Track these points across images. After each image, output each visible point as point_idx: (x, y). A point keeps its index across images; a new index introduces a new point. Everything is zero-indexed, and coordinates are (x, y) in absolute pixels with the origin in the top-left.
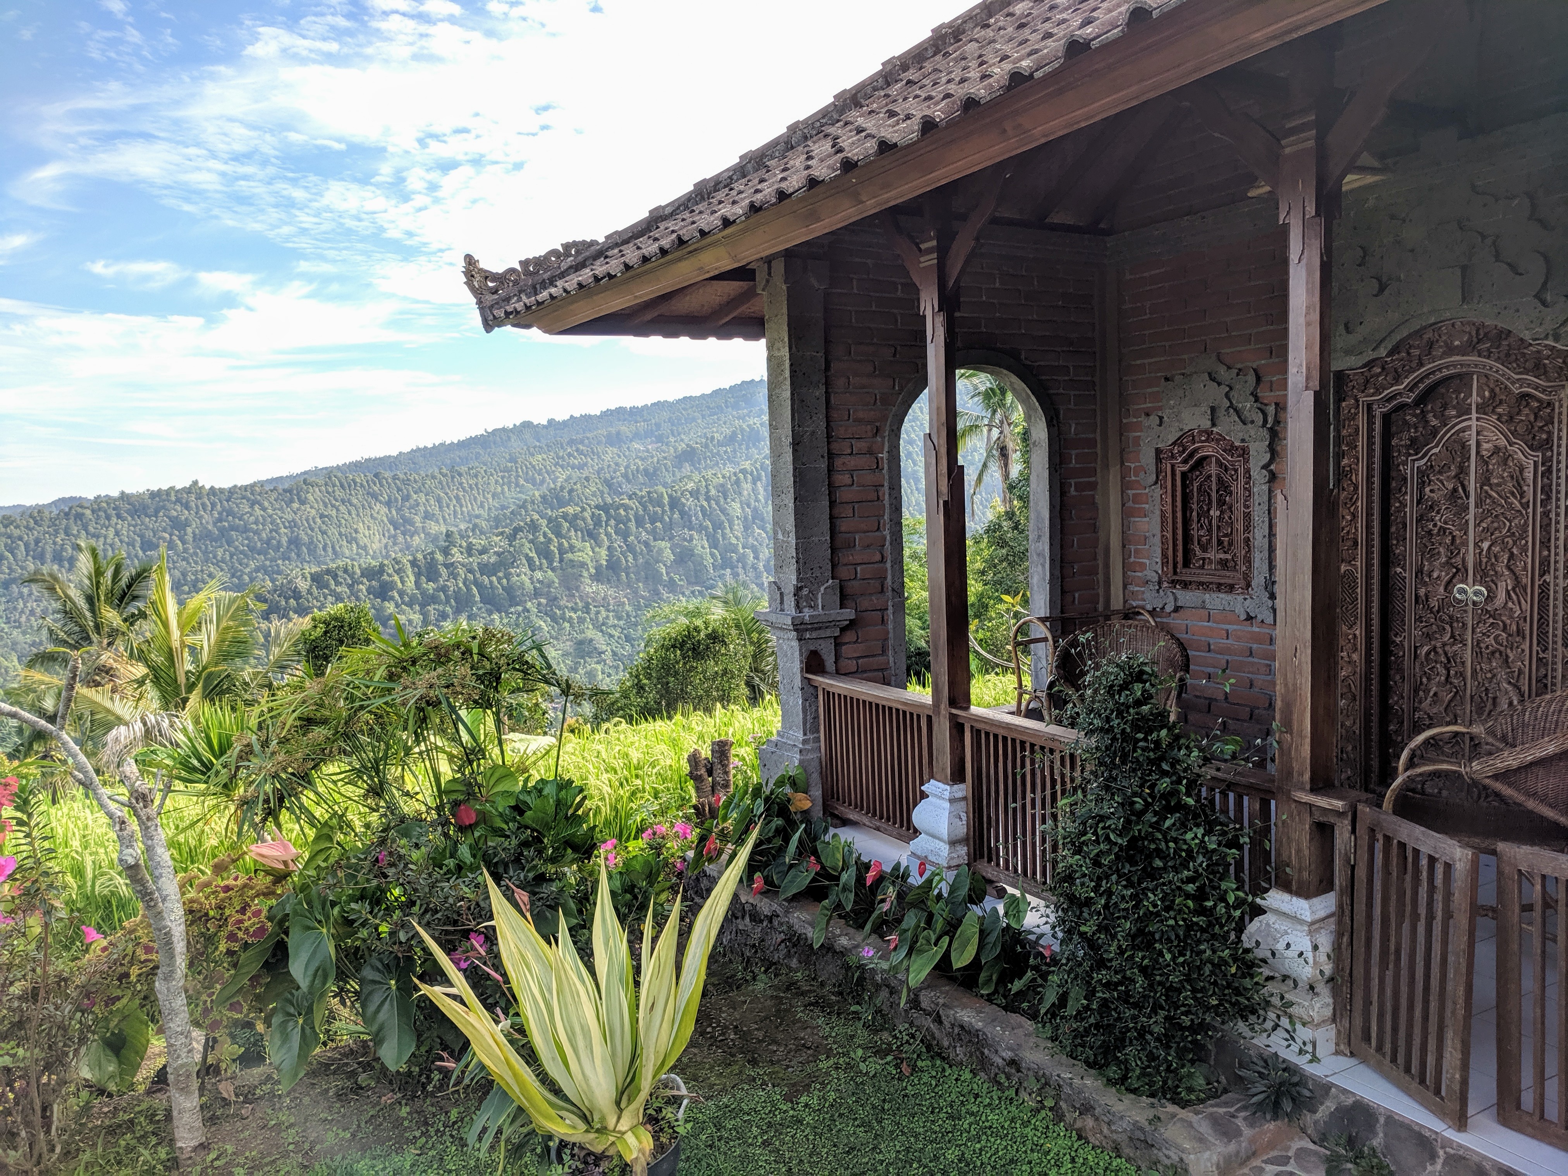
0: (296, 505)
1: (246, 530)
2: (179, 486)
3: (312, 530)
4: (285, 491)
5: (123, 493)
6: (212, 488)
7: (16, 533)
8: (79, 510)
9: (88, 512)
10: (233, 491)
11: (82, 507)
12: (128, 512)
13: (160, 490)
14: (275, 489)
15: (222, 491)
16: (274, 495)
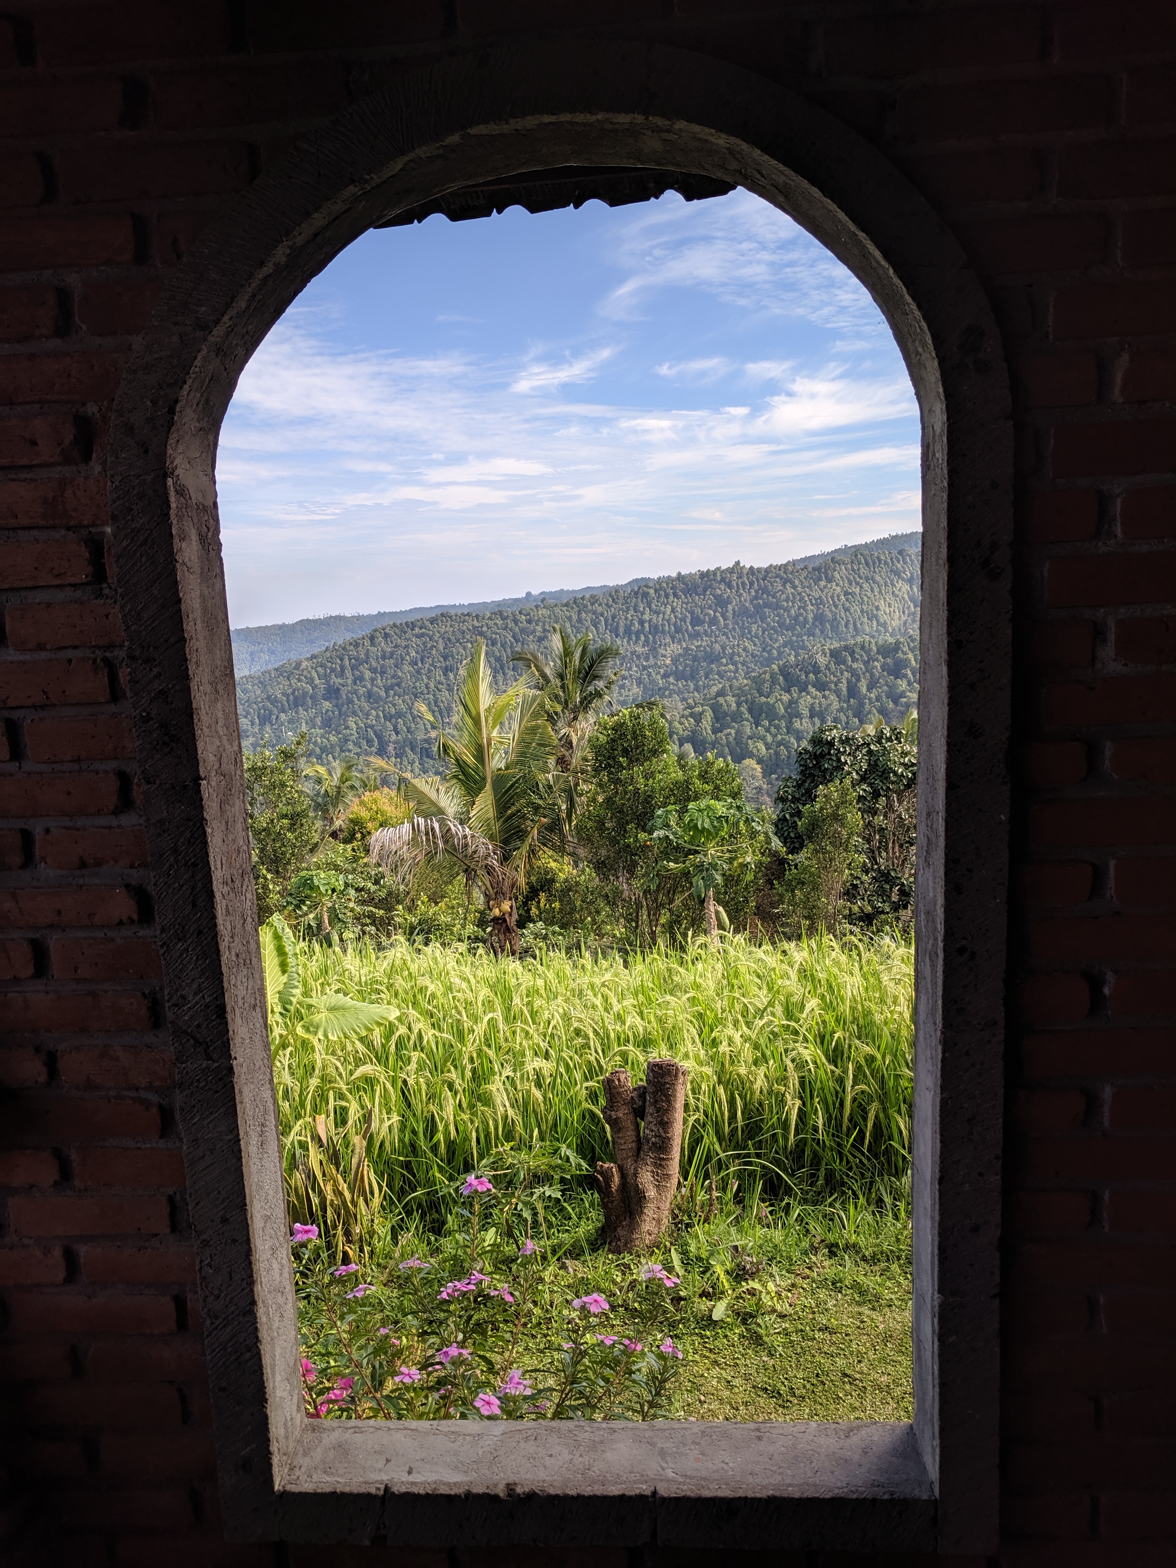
0: (823, 583)
1: (777, 607)
2: (724, 567)
3: (836, 606)
4: (814, 569)
5: (679, 574)
6: (751, 568)
7: (600, 609)
8: (645, 589)
9: (652, 591)
10: (768, 570)
11: (647, 587)
12: (682, 591)
13: (708, 571)
14: (806, 568)
15: (759, 570)
16: (805, 573)
